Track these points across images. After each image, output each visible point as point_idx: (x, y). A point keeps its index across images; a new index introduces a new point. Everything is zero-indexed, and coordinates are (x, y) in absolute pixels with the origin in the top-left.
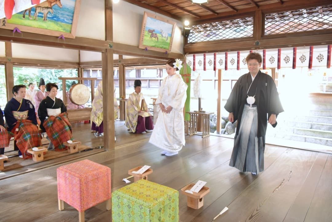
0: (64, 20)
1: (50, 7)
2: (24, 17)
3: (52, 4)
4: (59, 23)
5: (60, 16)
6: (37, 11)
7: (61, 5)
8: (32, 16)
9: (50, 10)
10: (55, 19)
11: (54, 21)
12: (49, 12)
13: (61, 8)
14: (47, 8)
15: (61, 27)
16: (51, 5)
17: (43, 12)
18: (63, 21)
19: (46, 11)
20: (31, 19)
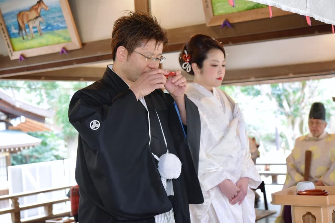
0: (58, 26)
1: (38, 15)
2: (24, 39)
3: (39, 10)
4: (56, 31)
5: (51, 22)
6: (31, 26)
7: (47, 7)
8: (29, 35)
9: (39, 19)
10: (49, 28)
11: (49, 31)
12: (40, 23)
13: (48, 11)
14: (37, 18)
15: (60, 36)
16: (38, 12)
17: (35, 25)
18: (58, 28)
19: (37, 23)
20: (30, 38)
